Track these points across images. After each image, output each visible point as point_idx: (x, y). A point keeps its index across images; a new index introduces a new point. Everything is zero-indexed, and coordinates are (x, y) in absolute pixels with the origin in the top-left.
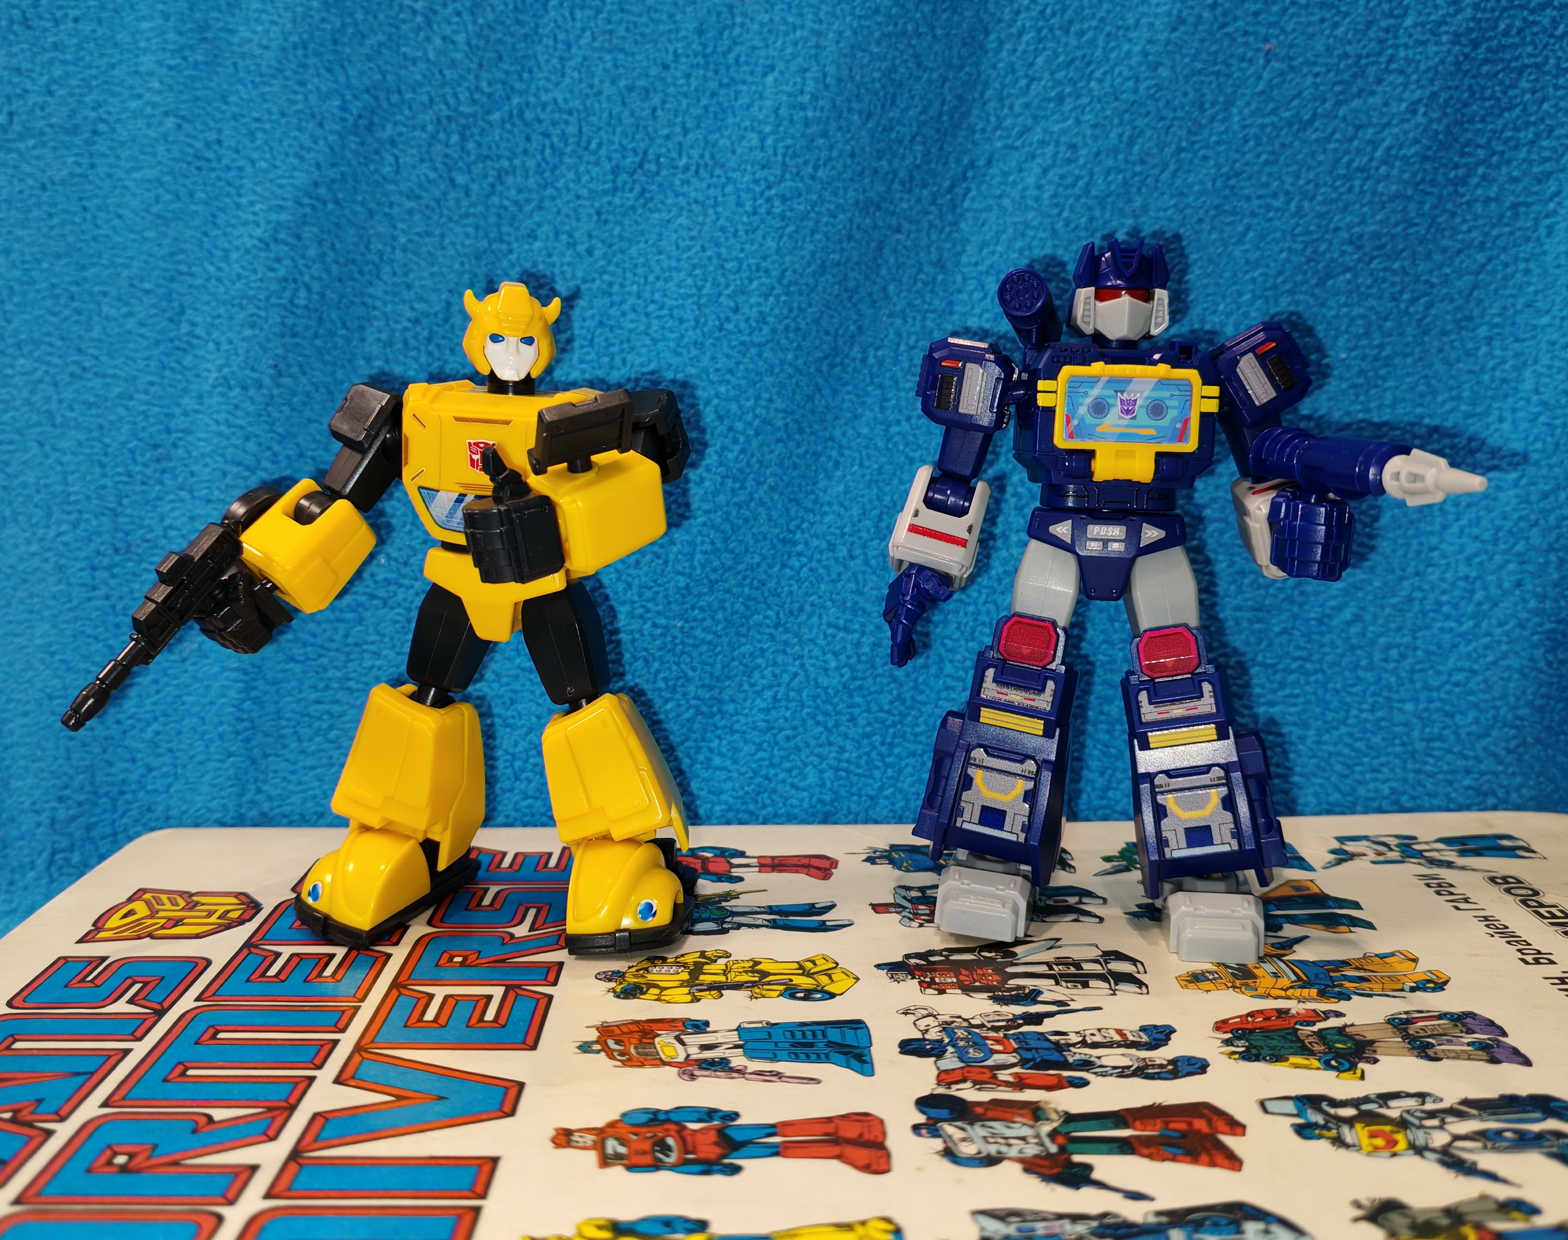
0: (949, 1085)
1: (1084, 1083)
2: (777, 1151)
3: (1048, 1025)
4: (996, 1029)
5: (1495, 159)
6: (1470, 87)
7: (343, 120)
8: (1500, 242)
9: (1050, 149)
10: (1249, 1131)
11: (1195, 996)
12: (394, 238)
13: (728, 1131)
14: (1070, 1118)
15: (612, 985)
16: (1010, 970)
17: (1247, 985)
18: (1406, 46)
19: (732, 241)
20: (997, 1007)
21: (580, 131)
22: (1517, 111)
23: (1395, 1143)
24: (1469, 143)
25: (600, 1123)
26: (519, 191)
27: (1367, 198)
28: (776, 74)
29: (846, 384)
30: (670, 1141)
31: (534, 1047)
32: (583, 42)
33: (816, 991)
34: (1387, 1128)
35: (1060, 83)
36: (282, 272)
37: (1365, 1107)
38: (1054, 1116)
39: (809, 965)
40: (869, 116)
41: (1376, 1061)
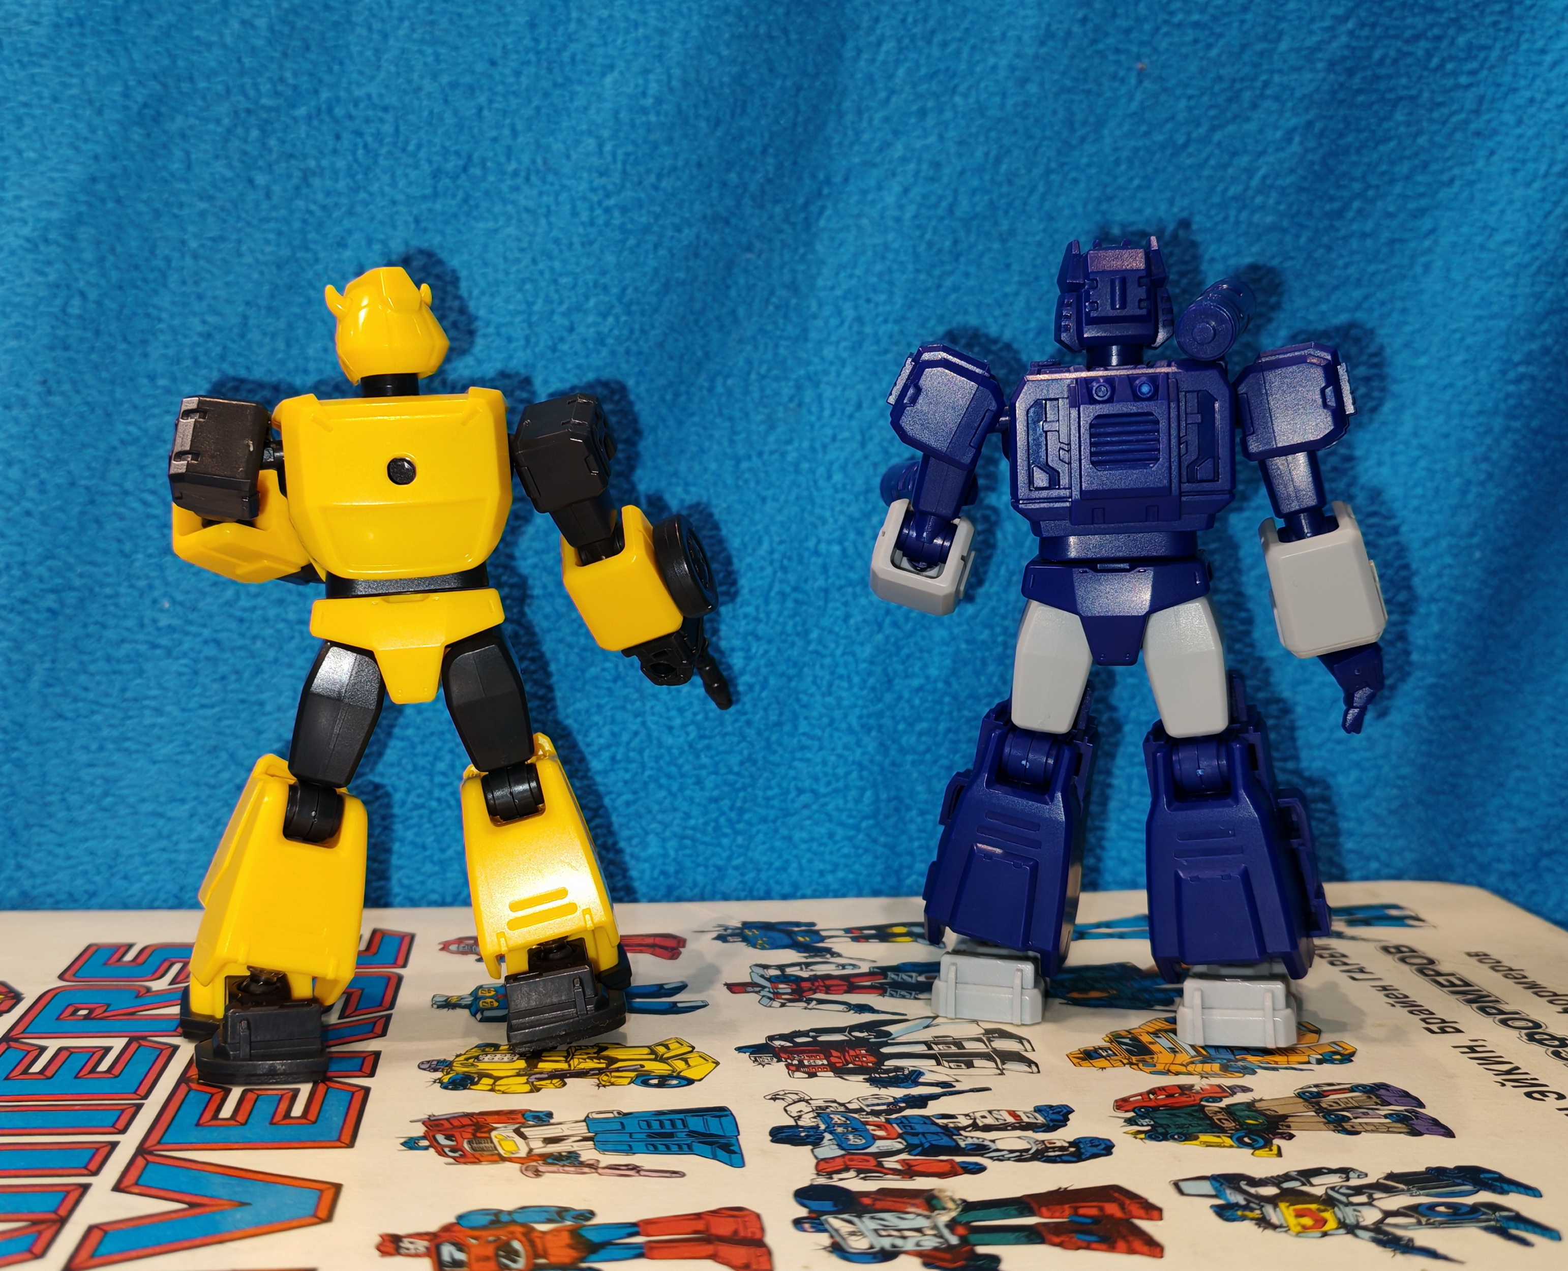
0: (830, 1175)
1: (980, 1169)
2: (641, 1253)
3: (933, 1109)
4: (876, 1113)
5: (1370, 193)
6: (1345, 119)
7: (126, 108)
8: (1378, 279)
9: (912, 166)
10: (1165, 1214)
11: (1088, 1072)
12: (183, 242)
13: (583, 1232)
14: (968, 1207)
15: (438, 1075)
16: (885, 1050)
17: (1144, 1061)
18: (1280, 72)
19: (567, 254)
20: (875, 1090)
21: (397, 131)
22: (1392, 144)
23: (1325, 1222)
24: (1344, 174)
25: (433, 1227)
26: (328, 194)
27: (1243, 227)
28: (616, 74)
29: (692, 415)
30: (516, 1245)
31: (351, 1145)
32: (401, 33)
33: (671, 1077)
34: (1314, 1207)
35: (920, 96)
36: (52, 277)
37: (1286, 1185)
38: (950, 1205)
39: (661, 1050)
40: (718, 123)
41: (1291, 1137)
